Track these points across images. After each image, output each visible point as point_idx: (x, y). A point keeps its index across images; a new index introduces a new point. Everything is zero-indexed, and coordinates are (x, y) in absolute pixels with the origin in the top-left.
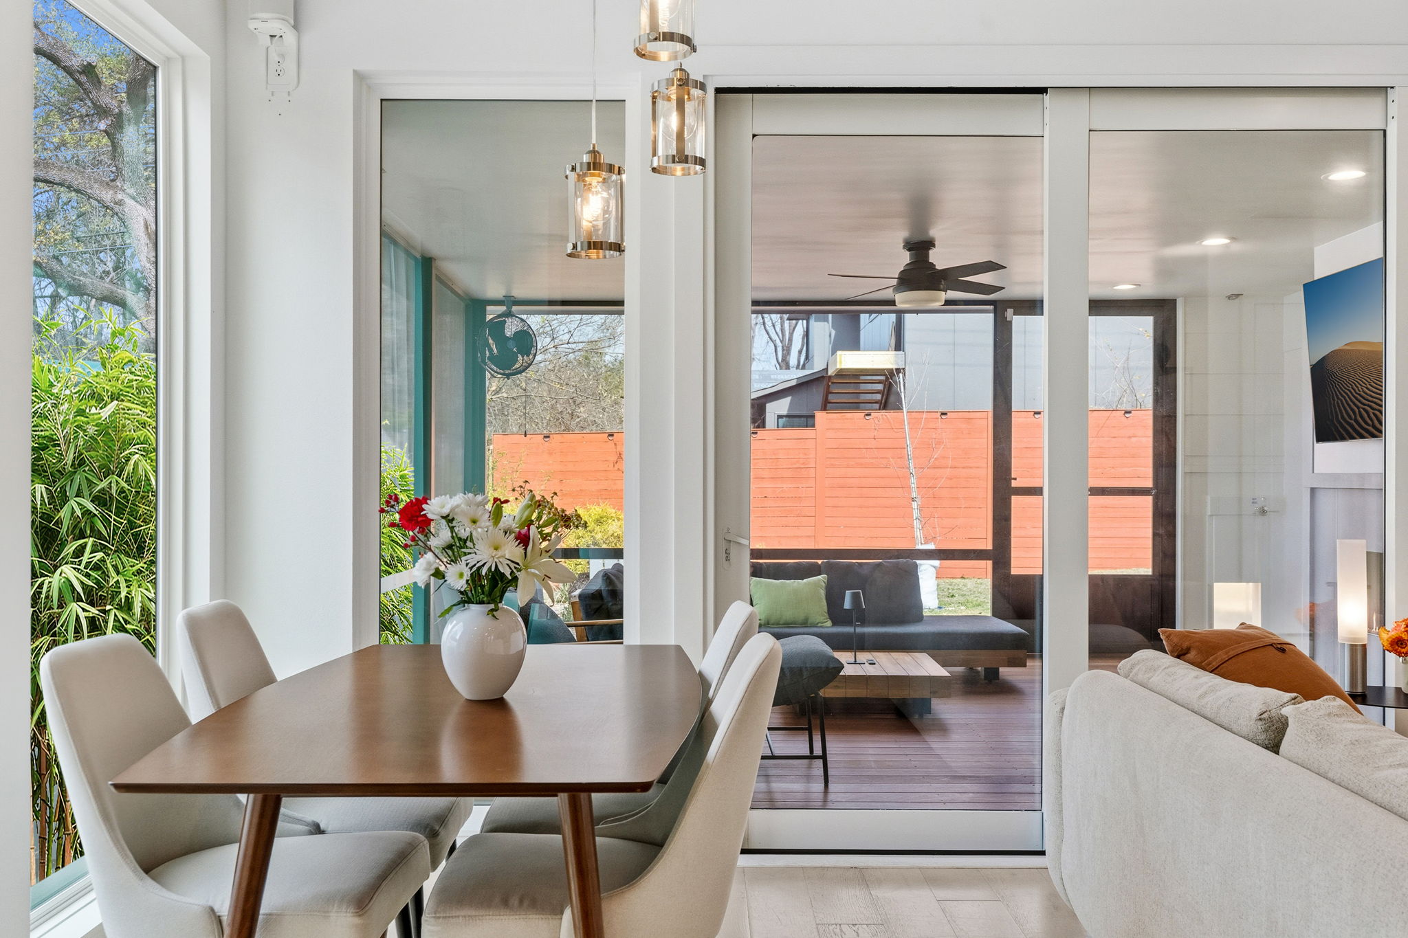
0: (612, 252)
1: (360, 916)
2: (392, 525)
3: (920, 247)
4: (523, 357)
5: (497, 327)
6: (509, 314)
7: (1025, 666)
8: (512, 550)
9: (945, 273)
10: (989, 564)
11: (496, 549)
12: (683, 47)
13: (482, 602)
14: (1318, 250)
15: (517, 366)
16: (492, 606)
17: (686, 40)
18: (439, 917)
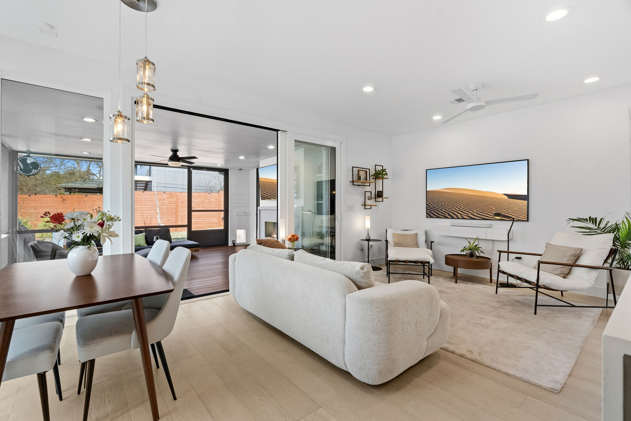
0: (125, 141)
1: (53, 352)
2: (48, 222)
3: (175, 151)
4: (34, 170)
5: (24, 161)
6: (29, 156)
7: (199, 251)
8: (98, 228)
9: (181, 158)
10: (186, 228)
11: (91, 228)
12: (152, 88)
13: (83, 245)
14: (261, 162)
15: (32, 173)
16: (89, 246)
17: (153, 86)
18: (87, 345)
